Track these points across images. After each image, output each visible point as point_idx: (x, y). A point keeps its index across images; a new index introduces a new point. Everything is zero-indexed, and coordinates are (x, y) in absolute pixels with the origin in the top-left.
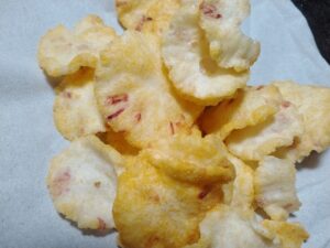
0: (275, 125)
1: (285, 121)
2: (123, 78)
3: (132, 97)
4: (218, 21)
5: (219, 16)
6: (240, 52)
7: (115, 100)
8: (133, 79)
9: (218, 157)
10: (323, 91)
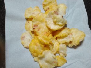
0: (67, 38)
1: (70, 37)
2: (37, 22)
3: (38, 26)
4: (58, 15)
5: (58, 14)
6: (61, 21)
7: (35, 26)
8: (39, 23)
9: (50, 41)
10: (83, 33)
